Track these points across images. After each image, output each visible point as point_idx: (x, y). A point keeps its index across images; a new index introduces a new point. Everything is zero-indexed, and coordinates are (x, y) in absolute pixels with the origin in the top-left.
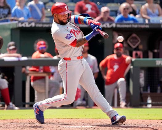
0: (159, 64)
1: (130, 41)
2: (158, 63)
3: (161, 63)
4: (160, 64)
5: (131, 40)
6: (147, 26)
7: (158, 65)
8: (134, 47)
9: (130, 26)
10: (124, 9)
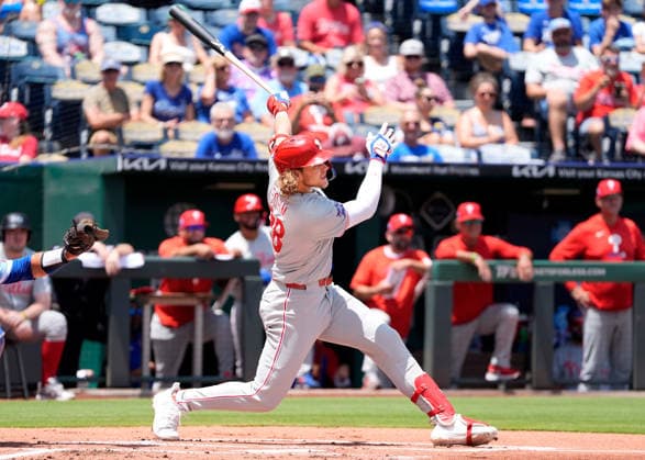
0: (504, 275)
1: (426, 210)
2: (502, 272)
3: (510, 272)
4: (508, 276)
5: (431, 210)
6: (474, 172)
7: (501, 278)
8: (437, 227)
9: (427, 170)
10: (407, 124)
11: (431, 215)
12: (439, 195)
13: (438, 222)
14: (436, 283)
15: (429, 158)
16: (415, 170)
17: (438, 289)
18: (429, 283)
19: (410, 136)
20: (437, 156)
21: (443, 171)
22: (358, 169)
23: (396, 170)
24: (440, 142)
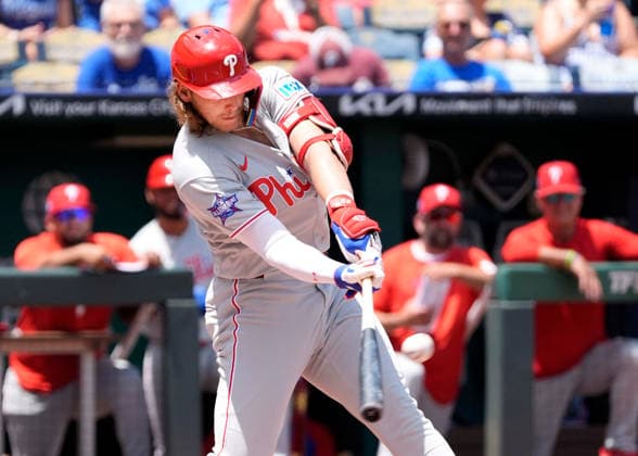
0: (624, 287)
1: (484, 176)
2: (620, 282)
3: (634, 281)
4: (631, 289)
5: (492, 174)
6: (568, 107)
7: (618, 294)
8: (504, 206)
9: (485, 106)
10: (447, 26)
11: (492, 185)
12: (505, 149)
13: (506, 198)
14: (505, 304)
15: (486, 84)
16: (462, 107)
17: (508, 316)
18: (494, 306)
19: (453, 47)
20: (501, 81)
21: (513, 107)
22: (363, 106)
23: (429, 106)
24: (507, 57)
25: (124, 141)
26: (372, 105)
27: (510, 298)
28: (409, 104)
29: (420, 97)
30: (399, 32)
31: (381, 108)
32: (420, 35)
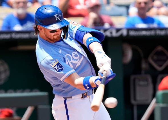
1: (152, 58)
5: (155, 57)
8: (160, 69)
9: (152, 33)
10: (140, 3)
11: (155, 61)
12: (160, 48)
13: (160, 66)
14: (161, 105)
15: (155, 25)
16: (144, 33)
17: (162, 109)
18: (157, 105)
19: (142, 12)
20: (159, 24)
21: (163, 33)
22: (108, 34)
23: (132, 33)
24: (158, 14)
25: (21, 48)
26: (111, 33)
27: (163, 103)
28: (125, 32)
29: (128, 30)
30: (120, 6)
31: (115, 34)
32: (128, 7)
